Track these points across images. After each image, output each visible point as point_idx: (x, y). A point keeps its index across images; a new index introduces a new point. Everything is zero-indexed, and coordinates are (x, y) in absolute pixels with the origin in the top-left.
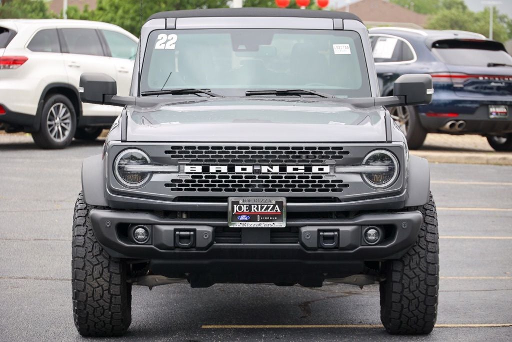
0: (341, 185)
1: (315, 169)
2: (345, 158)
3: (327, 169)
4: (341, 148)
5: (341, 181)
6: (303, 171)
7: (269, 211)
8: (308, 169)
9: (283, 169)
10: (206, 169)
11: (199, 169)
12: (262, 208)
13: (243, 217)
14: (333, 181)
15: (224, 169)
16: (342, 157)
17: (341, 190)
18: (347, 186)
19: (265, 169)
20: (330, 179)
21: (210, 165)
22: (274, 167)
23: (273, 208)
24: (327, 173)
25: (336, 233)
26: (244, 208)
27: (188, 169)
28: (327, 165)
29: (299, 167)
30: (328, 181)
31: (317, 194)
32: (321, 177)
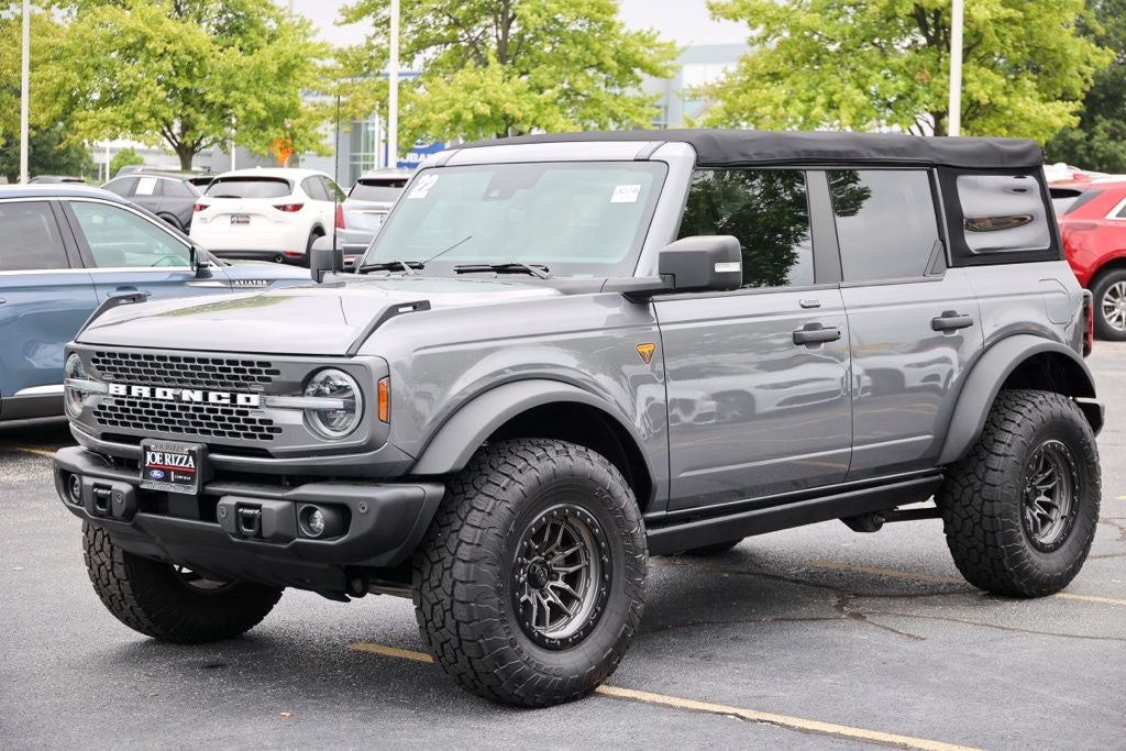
0: (270, 429)
1: (241, 399)
2: (275, 382)
3: (255, 400)
4: (268, 364)
5: (270, 422)
6: (227, 401)
7: (182, 465)
8: (233, 399)
9: (206, 397)
10: (129, 390)
11: (122, 390)
12: (176, 459)
13: (156, 474)
14: (261, 421)
15: (146, 392)
16: (269, 380)
17: (271, 437)
18: (279, 430)
19: (186, 395)
20: (257, 418)
21: (133, 384)
22: (196, 392)
23: (187, 462)
24: (256, 407)
25: (257, 512)
26: (158, 459)
27: (112, 388)
28: (256, 393)
29: (223, 395)
30: (253, 421)
31: (242, 442)
32: (246, 413)
